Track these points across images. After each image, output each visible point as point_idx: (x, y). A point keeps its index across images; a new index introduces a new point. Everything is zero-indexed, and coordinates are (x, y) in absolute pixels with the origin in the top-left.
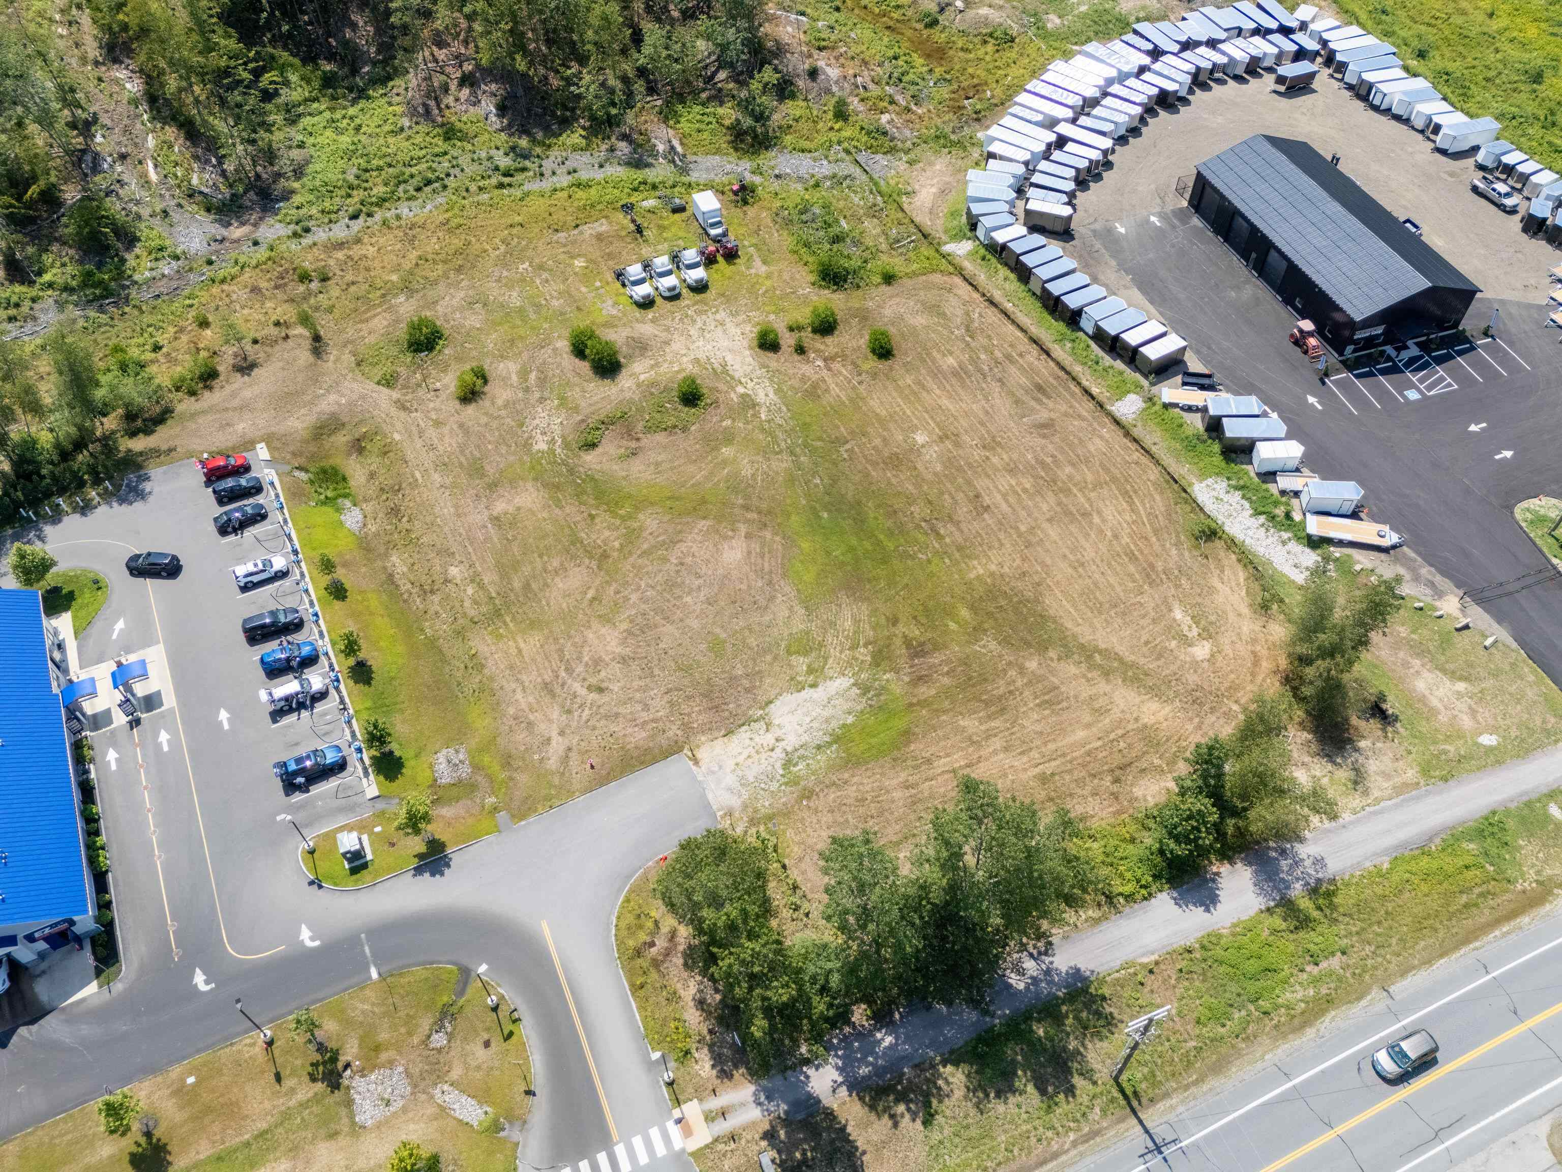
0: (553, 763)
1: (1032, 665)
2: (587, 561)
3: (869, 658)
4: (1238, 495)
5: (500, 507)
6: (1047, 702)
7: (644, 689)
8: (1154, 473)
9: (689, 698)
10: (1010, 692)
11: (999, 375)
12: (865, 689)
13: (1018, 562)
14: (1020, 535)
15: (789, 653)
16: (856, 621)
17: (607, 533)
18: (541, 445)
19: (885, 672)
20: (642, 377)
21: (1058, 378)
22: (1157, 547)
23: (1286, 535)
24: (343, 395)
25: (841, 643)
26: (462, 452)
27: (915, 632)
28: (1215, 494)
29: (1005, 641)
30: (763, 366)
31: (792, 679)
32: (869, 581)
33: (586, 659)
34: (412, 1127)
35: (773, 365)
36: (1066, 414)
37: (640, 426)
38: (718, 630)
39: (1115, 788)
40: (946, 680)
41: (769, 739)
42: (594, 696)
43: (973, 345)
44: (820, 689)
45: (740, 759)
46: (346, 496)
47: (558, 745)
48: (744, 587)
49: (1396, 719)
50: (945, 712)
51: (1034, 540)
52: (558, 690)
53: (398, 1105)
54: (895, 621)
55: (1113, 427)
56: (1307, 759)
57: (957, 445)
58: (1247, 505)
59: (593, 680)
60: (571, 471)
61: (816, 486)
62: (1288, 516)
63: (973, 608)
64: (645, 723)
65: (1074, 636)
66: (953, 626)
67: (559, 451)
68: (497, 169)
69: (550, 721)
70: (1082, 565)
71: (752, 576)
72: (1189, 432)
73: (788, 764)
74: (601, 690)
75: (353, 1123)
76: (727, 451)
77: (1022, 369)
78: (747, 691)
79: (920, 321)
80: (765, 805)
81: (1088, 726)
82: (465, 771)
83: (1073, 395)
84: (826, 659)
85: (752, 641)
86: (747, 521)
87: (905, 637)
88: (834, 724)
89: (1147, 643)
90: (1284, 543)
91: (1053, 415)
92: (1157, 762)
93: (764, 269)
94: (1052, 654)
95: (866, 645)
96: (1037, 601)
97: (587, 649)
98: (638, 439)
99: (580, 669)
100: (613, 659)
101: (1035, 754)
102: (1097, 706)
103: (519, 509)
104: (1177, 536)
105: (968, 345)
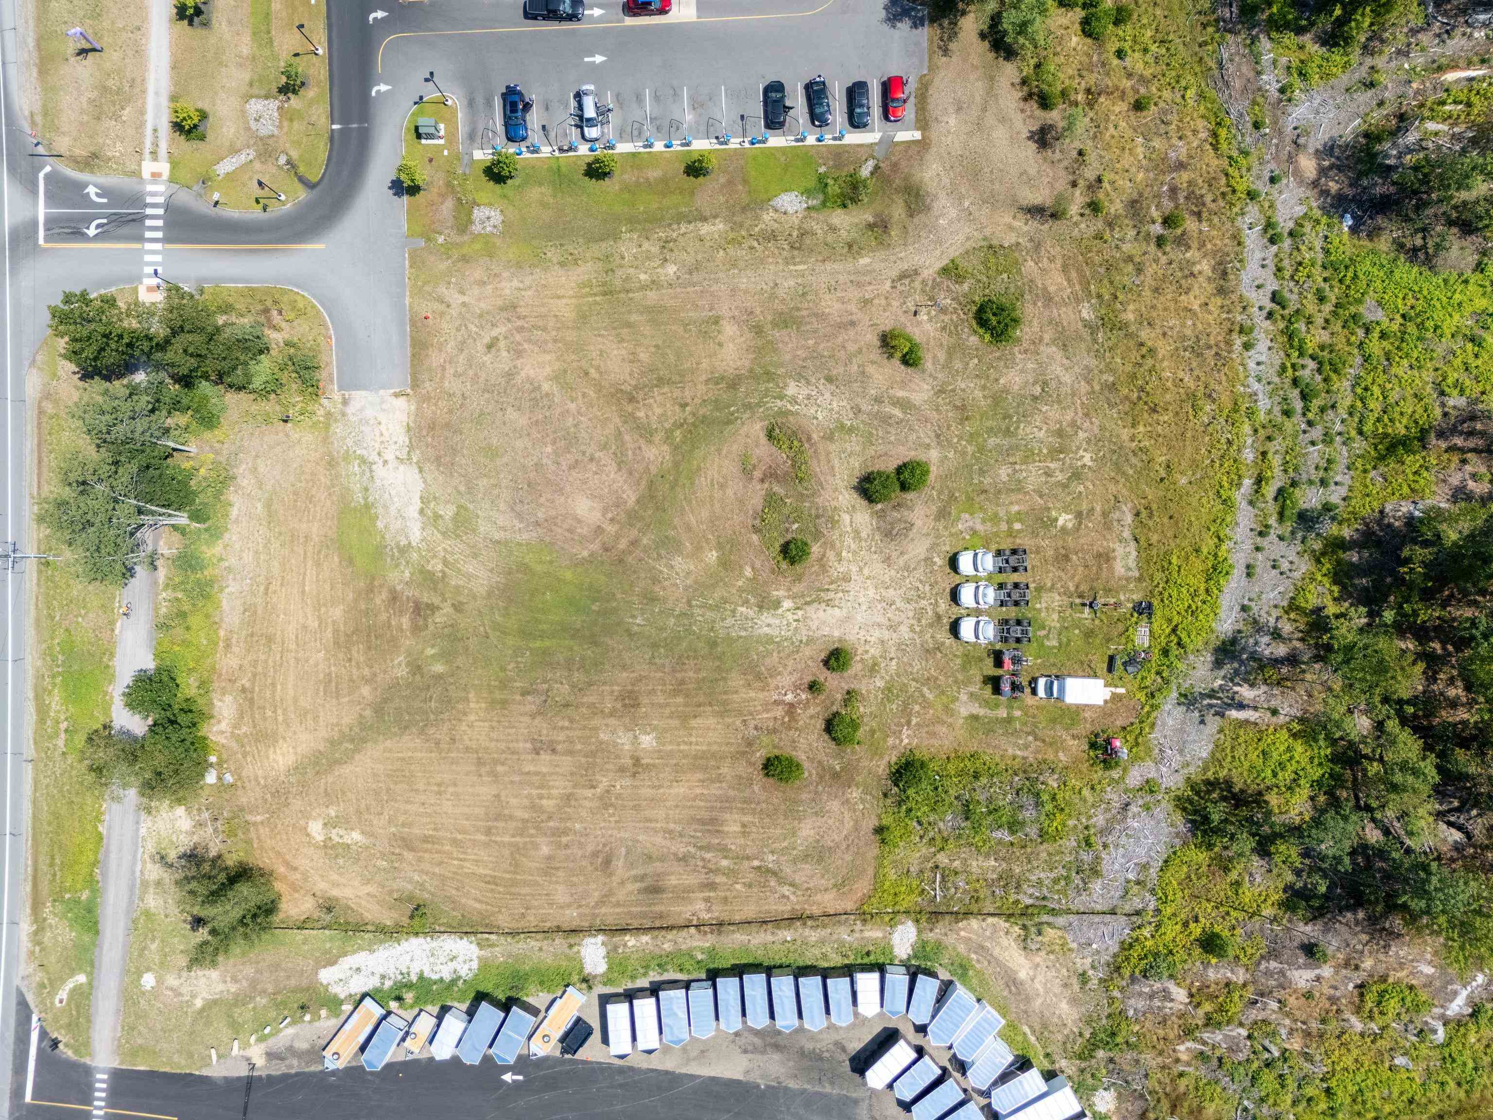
0: (442, 289)
1: (366, 691)
2: (633, 383)
3: (429, 568)
4: (447, 977)
5: (729, 329)
6: (330, 681)
8: (504, 920)
10: (350, 660)
11: (692, 862)
12: (404, 550)
13: (468, 742)
14: (496, 762)
15: (460, 507)
16: (469, 577)
17: (658, 411)
18: (792, 389)
19: (412, 574)
20: (846, 518)
21: (661, 916)
22: (426, 866)
23: (388, 984)
25: (452, 554)
26: (816, 315)
27: (439, 618)
28: (460, 959)
29: (396, 684)
30: (810, 641)
31: (435, 498)
32: (506, 608)
34: (233, 130)
35: (807, 651)
36: (610, 893)
37: (776, 488)
38: (505, 460)
39: (238, 684)
40: (384, 616)
41: (389, 456)
42: (487, 340)
43: (746, 863)
44: (416, 515)
45: (383, 428)
46: (824, 204)
47: (456, 299)
48: (542, 500)
50: (356, 600)
51: (483, 770)
52: (504, 314)
53: (253, 125)
54: (458, 608)
55: (574, 925)
58: (435, 977)
59: (502, 344)
60: (748, 407)
61: (634, 617)
62: (399, 999)
63: (439, 677)
64: (444, 369)
65: (376, 742)
66: (430, 651)
67: (779, 403)
69: (479, 300)
70: (439, 793)
71: (553, 513)
72: (532, 988)
73: (363, 461)
74: (489, 347)
75: (252, 97)
76: (712, 556)
77: (689, 890)
78: (438, 459)
79: (807, 831)
80: (338, 429)
81: (295, 700)
82: (477, 228)
83: (633, 916)
84: (444, 534)
85: (483, 483)
86: (617, 537)
87: (438, 608)
88: (380, 510)
89: (343, 793)
90: (383, 977)
91: (616, 879)
92: (244, 729)
94: (368, 713)
95: (442, 571)
96: (422, 732)
97: (536, 349)
98: (762, 481)
99: (518, 337)
101: (293, 647)
102: (309, 716)
103: (720, 345)
104: (430, 892)
105: (748, 858)
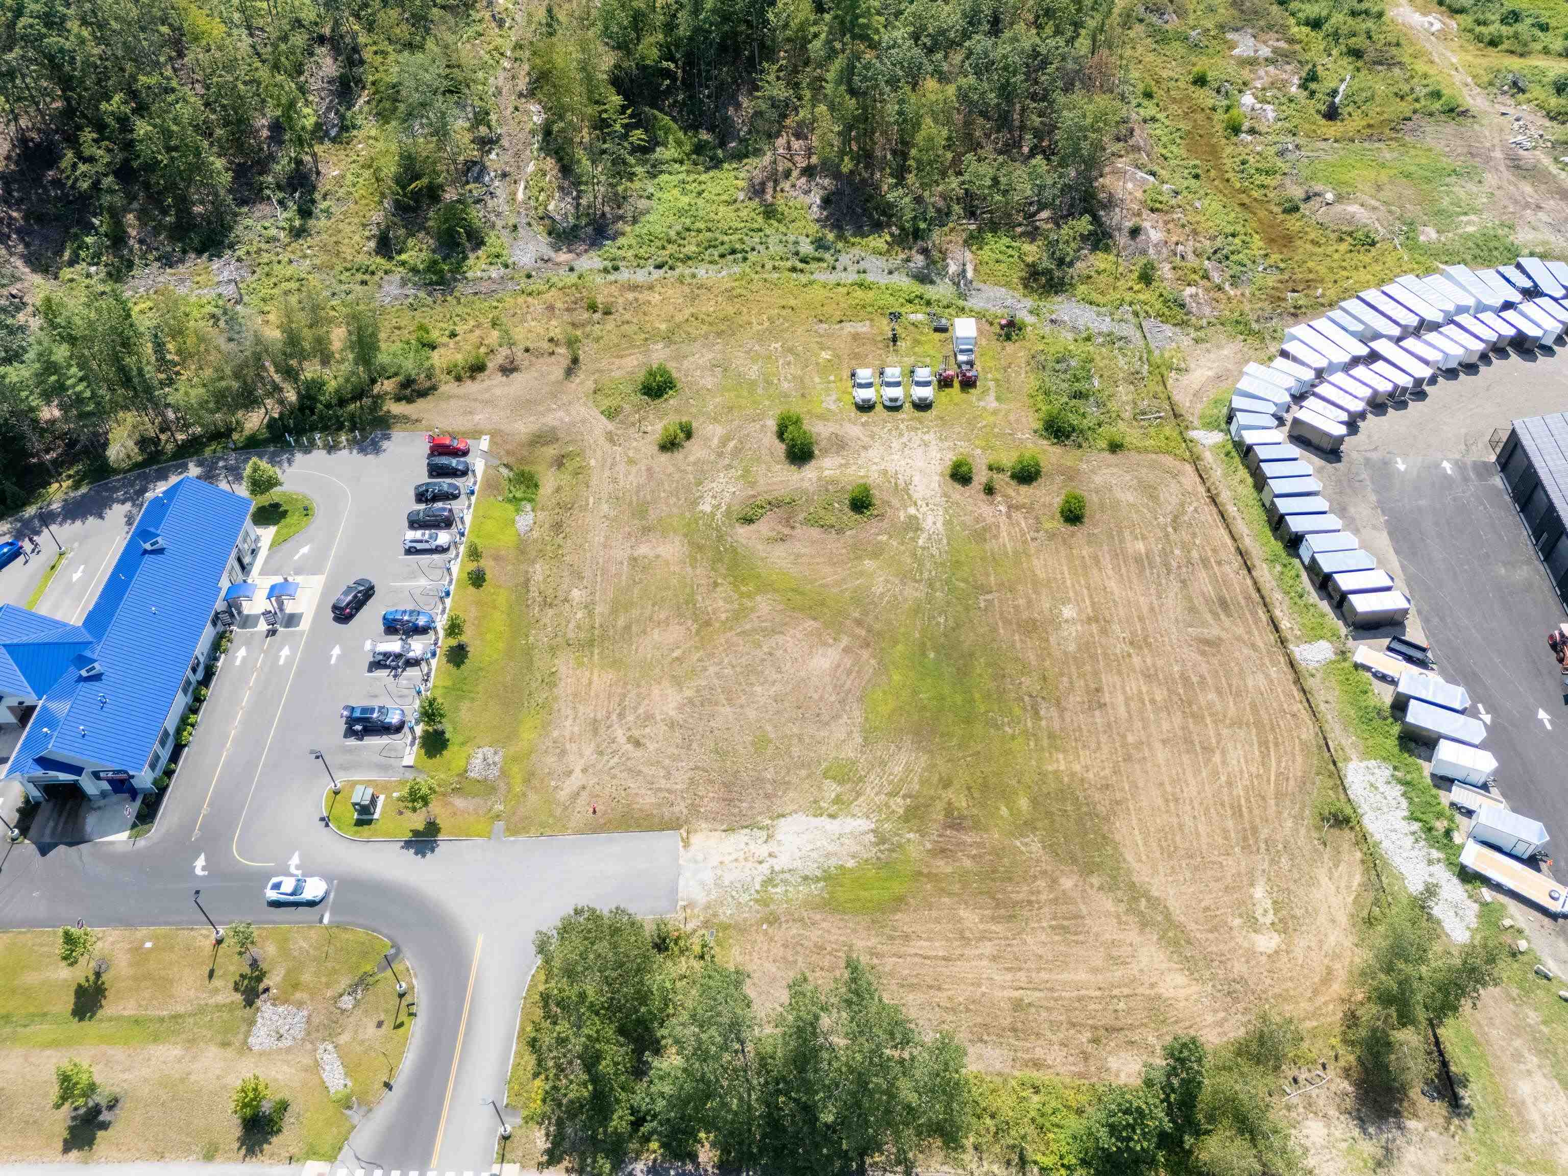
0: (563, 796)
1: (1067, 883)
2: (690, 622)
3: (901, 811)
4: (1398, 790)
5: (643, 550)
6: (1063, 927)
7: (675, 758)
8: (1308, 732)
9: (711, 782)
10: (1030, 902)
11: (1184, 576)
12: (882, 839)
13: (1107, 772)
14: (1124, 745)
15: (825, 775)
16: (908, 770)
17: (721, 603)
18: (706, 507)
19: (911, 830)
20: (827, 473)
21: (1248, 598)
22: (1272, 809)
23: (1435, 854)
24: (569, 415)
25: (882, 785)
26: (638, 492)
27: (962, 802)
28: (1373, 780)
29: (1051, 849)
30: (945, 495)
31: (815, 802)
32: (942, 735)
33: (641, 711)
34: (285, 1068)
35: (956, 496)
36: (1239, 639)
37: (801, 517)
38: (769, 728)
39: (1089, 1048)
40: (968, 863)
41: (763, 851)
42: (630, 747)
43: (1173, 537)
44: (837, 822)
45: (727, 859)
46: (530, 500)
47: (576, 780)
48: (816, 696)
49: (1470, 1113)
50: (950, 894)
51: (1137, 755)
52: (602, 730)
53: (286, 1043)
54: (946, 784)
55: (1286, 669)
56: (1333, 1112)
57: (1104, 632)
58: (1404, 803)
59: (636, 733)
60: (720, 538)
61: (938, 624)
62: (1448, 833)
63: (1034, 802)
64: (660, 790)
65: (1129, 872)
66: (1004, 811)
67: (719, 516)
68: (797, 253)
69: (581, 755)
70: (1176, 800)
71: (829, 688)
72: (1372, 701)
73: (769, 881)
74: (638, 744)
75: (245, 1042)
76: (868, 564)
77: (1214, 579)
78: (767, 796)
79: (1129, 497)
80: (726, 913)
81: (1095, 971)
82: (494, 772)
83: (1257, 621)
84: (859, 795)
85: (796, 751)
86: (854, 636)
87: (949, 803)
88: (833, 862)
89: (1207, 909)
90: (1430, 862)
91: (1223, 635)
92: (1151, 1040)
93: (995, 404)
94: (1095, 880)
95: (904, 797)
96: (1107, 819)
97: (646, 702)
98: (793, 528)
99: (631, 718)
100: (663, 720)
101: (1022, 975)
102: (1115, 953)
103: (658, 557)
104: (1302, 809)
105: (1167, 535)
